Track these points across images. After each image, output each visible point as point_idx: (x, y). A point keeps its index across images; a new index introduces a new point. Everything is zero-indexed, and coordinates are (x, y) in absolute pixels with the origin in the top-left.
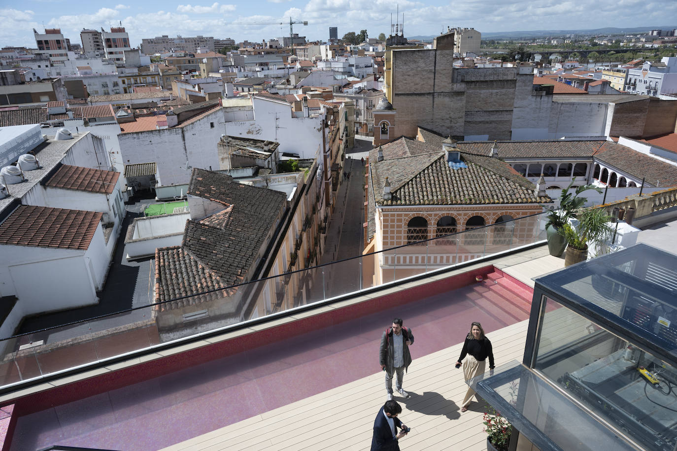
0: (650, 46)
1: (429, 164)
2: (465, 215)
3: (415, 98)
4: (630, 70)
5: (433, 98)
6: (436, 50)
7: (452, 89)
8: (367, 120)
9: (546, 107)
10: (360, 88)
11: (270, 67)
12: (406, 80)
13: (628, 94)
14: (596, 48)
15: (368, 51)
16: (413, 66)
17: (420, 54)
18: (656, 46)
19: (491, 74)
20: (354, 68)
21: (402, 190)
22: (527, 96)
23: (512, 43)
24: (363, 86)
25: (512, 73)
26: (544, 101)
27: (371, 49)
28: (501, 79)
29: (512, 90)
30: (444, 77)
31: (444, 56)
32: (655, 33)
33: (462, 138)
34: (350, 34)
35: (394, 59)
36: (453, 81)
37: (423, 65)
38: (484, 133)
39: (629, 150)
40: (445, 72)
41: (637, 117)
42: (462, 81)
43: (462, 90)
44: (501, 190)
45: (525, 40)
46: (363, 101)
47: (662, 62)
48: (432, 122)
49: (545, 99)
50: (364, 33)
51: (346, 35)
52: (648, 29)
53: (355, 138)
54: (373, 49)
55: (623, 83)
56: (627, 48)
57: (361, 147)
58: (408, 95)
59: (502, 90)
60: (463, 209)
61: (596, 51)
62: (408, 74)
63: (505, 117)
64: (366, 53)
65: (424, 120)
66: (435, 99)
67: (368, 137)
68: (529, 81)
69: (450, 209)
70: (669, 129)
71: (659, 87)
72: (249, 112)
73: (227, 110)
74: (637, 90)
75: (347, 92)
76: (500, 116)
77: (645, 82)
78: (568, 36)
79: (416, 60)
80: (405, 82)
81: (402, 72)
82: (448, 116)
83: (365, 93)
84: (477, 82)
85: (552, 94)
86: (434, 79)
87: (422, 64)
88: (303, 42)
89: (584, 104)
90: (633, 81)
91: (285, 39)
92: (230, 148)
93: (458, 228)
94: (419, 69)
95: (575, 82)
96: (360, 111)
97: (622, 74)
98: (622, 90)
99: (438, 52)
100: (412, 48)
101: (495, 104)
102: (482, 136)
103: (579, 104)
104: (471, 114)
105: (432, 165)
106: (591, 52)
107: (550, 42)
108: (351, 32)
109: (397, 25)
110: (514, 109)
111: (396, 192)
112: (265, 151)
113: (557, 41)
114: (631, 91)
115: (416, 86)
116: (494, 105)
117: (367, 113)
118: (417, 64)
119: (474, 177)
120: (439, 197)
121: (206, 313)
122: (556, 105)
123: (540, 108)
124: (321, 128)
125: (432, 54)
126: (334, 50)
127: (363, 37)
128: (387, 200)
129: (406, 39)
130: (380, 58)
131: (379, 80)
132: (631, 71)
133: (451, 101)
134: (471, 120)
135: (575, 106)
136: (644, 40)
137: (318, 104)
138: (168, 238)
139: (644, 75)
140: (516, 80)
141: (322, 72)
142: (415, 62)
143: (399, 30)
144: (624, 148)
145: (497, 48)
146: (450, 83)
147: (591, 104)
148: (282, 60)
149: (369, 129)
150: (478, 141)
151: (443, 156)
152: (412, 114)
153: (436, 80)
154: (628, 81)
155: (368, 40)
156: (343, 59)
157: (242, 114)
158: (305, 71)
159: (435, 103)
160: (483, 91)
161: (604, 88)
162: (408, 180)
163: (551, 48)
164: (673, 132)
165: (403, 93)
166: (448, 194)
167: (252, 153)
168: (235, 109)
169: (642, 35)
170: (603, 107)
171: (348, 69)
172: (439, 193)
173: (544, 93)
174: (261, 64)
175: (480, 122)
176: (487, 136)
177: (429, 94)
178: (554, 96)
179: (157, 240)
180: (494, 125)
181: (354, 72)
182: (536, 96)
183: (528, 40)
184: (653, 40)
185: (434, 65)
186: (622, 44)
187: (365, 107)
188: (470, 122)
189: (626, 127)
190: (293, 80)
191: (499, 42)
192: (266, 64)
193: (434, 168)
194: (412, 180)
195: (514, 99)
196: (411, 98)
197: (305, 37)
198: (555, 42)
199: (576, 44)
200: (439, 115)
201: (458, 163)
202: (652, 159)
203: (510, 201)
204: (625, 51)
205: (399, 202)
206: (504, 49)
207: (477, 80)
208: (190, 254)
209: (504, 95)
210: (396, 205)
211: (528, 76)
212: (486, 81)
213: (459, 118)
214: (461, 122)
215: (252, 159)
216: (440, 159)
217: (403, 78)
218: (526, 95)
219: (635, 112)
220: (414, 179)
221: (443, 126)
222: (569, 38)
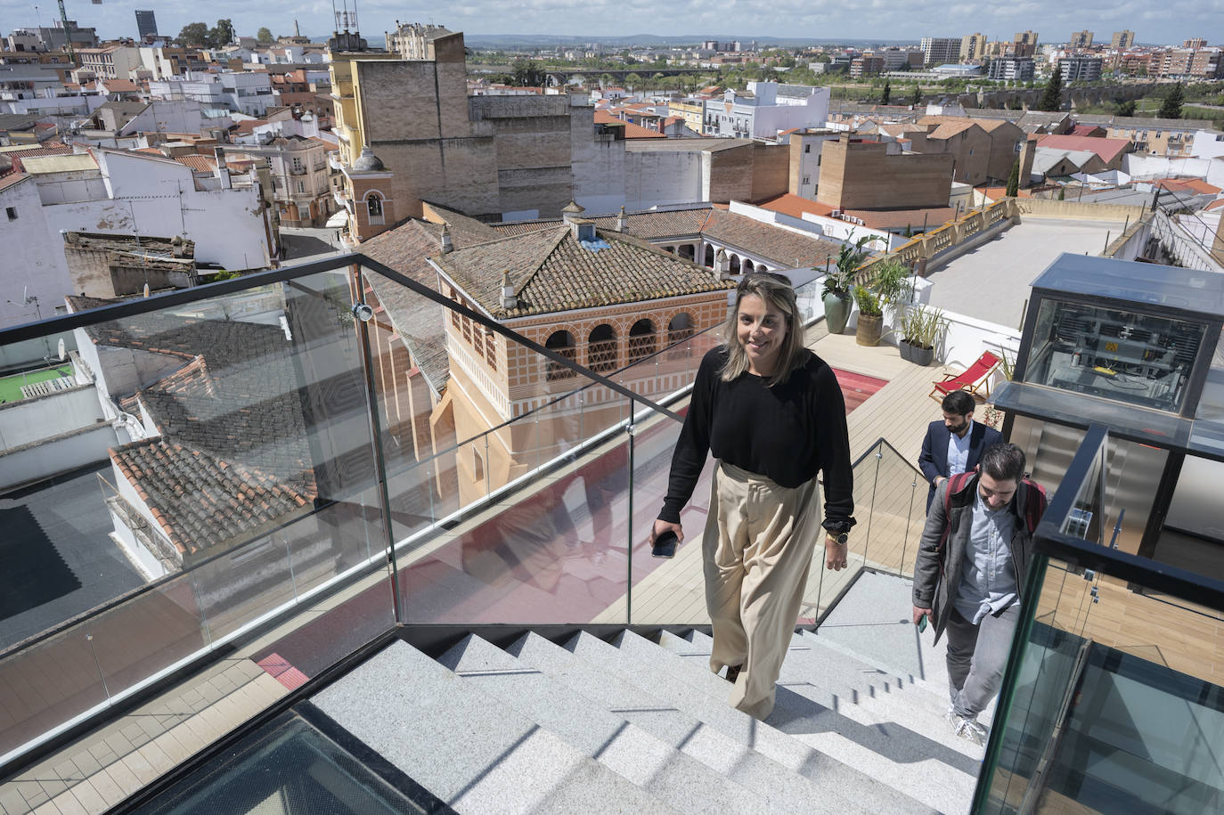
0: (708, 65)
1: (554, 247)
2: (628, 319)
3: (408, 148)
4: (707, 101)
5: (442, 148)
6: (435, 63)
7: (472, 131)
8: (294, 197)
9: (618, 160)
10: (268, 134)
11: (38, 92)
12: (387, 117)
13: (713, 138)
14: (634, 67)
15: (249, 61)
16: (398, 90)
17: (408, 69)
18: (716, 66)
19: (528, 107)
20: (235, 96)
21: (528, 290)
22: (587, 143)
23: (502, 55)
24: (276, 131)
25: (559, 104)
26: (614, 150)
27: (255, 58)
28: (546, 114)
29: (565, 133)
30: (454, 110)
31: (451, 74)
32: (710, 46)
33: (498, 217)
34: (194, 26)
35: (362, 76)
36: (473, 119)
37: (416, 89)
38: (531, 207)
39: (747, 220)
40: (454, 102)
41: (742, 172)
42: (485, 118)
43: (489, 134)
44: (671, 276)
45: (521, 51)
46: (280, 159)
47: (748, 89)
48: (445, 192)
49: (615, 146)
50: (226, 26)
51: (185, 28)
52: (700, 38)
53: (280, 232)
54: (260, 59)
55: (701, 122)
56: (678, 67)
57: (296, 250)
58: (396, 143)
59: (550, 133)
60: (625, 310)
61: (636, 73)
62: (390, 104)
63: (561, 178)
64: (246, 66)
65: (431, 189)
66: (445, 150)
67: (301, 229)
68: (588, 117)
69: (605, 313)
70: (781, 188)
71: (751, 127)
72: (93, 182)
73: (40, 180)
74: (722, 132)
75: (243, 143)
76: (552, 178)
77: (731, 120)
78: (588, 46)
79: (402, 80)
80: (388, 120)
81: (380, 100)
82: (470, 180)
83: (282, 144)
84: (509, 119)
85: (624, 139)
86: (439, 114)
87: (413, 87)
88: (92, 40)
89: (669, 154)
90: (714, 119)
91: (44, 31)
92: (97, 255)
93: (619, 342)
94: (410, 96)
95: (644, 120)
96: (278, 180)
97: (697, 108)
98: (700, 132)
99: (440, 67)
100: (381, 57)
101: (542, 156)
102: (528, 211)
103: (662, 154)
104: (507, 175)
105: (557, 248)
106: (628, 73)
107: (562, 56)
108: (197, 22)
109: (345, 13)
110: (572, 165)
111: (520, 294)
112: (177, 257)
113: (574, 55)
114: (713, 133)
115: (409, 128)
116: (542, 159)
117: (293, 182)
118: (404, 87)
119: (626, 261)
120: (588, 295)
121: (267, 543)
122: (629, 157)
123: (609, 162)
124: (259, 209)
125: (429, 69)
126: (173, 57)
127: (225, 34)
128: (511, 309)
129: (364, 40)
130: (282, 77)
131: (303, 118)
132: (711, 104)
133: (474, 154)
134: (506, 186)
135: (657, 157)
136: (697, 56)
137: (206, 166)
138: (75, 438)
139: (729, 109)
140: (570, 117)
141: (164, 103)
142: (401, 83)
143: (350, 23)
144: (739, 218)
145: (479, 64)
146: (466, 122)
147: (678, 153)
148: (57, 78)
149: (302, 214)
150: (529, 221)
151: (569, 233)
152: (407, 178)
153: (441, 116)
154: (707, 119)
155: (238, 40)
156: (207, 78)
157: (79, 188)
158: (133, 101)
159: (445, 157)
160: (520, 136)
161: (678, 129)
162: (532, 275)
163: (568, 66)
164: (787, 192)
165: (386, 139)
166: (600, 290)
167: (153, 262)
168: (57, 178)
169: (693, 48)
170: (695, 157)
171: (223, 98)
172: (585, 289)
173: (612, 137)
174: (15, 86)
175: (522, 189)
176: (536, 212)
177: (433, 141)
178: (627, 142)
179: (50, 445)
180: (544, 193)
181: (237, 103)
182: (601, 142)
183: (526, 50)
184: (710, 57)
185: (434, 88)
186: (669, 62)
187: (287, 171)
188: (506, 188)
189: (729, 188)
190: (108, 117)
191: (481, 52)
192: (28, 86)
193: (563, 251)
194: (536, 274)
195: (570, 147)
196: (401, 149)
197: (94, 30)
198: (571, 56)
199: (604, 60)
200: (455, 179)
201: (595, 243)
202: (779, 230)
203: (688, 291)
204: (676, 73)
205: (531, 310)
206: (490, 65)
207: (508, 116)
208: (189, 448)
209: (553, 141)
210: (528, 315)
211: (585, 110)
212: (523, 119)
213: (490, 183)
214: (494, 190)
215: (161, 274)
216: (565, 238)
217: (381, 112)
218: (587, 141)
219: (738, 165)
220: (539, 272)
221: (465, 197)
222: (591, 49)
